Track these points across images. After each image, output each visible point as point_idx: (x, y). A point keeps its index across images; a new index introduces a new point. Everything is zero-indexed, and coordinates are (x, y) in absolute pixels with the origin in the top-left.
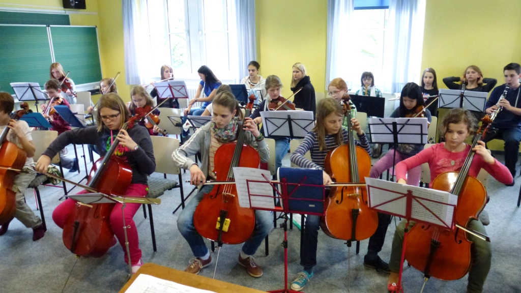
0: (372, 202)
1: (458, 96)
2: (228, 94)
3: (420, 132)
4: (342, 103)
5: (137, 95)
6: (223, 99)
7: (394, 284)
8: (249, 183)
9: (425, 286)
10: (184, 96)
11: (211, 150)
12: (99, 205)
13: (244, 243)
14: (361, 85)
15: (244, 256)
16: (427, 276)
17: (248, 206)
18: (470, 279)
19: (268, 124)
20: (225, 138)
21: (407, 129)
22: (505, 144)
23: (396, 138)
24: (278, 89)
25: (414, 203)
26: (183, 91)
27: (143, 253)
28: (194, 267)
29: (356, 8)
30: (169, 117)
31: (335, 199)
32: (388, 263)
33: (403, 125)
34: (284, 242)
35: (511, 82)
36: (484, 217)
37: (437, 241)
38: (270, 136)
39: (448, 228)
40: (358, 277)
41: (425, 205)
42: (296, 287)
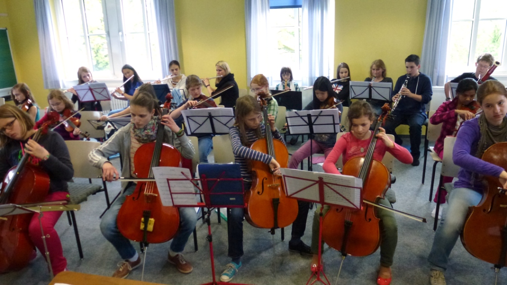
0: (288, 191)
1: (367, 87)
2: (145, 94)
3: (332, 122)
4: (258, 99)
5: (54, 99)
6: (140, 99)
7: (315, 266)
8: (170, 181)
9: (343, 264)
10: (106, 99)
11: (132, 151)
12: (14, 217)
13: (171, 241)
14: (280, 80)
15: (173, 254)
16: (344, 254)
17: (171, 205)
18: (382, 253)
19: (190, 122)
20: (145, 138)
21: (321, 120)
22: (410, 129)
23: (311, 129)
24: (198, 88)
25: (326, 189)
26: (104, 93)
27: (68, 262)
28: (123, 270)
29: (272, 8)
30: (89, 121)
31: (256, 191)
32: (310, 246)
33: (317, 116)
34: (208, 236)
35: (411, 73)
36: (391, 196)
37: (349, 221)
38: (193, 134)
39: (357, 208)
40: (284, 262)
41: (335, 189)
42: (225, 278)
